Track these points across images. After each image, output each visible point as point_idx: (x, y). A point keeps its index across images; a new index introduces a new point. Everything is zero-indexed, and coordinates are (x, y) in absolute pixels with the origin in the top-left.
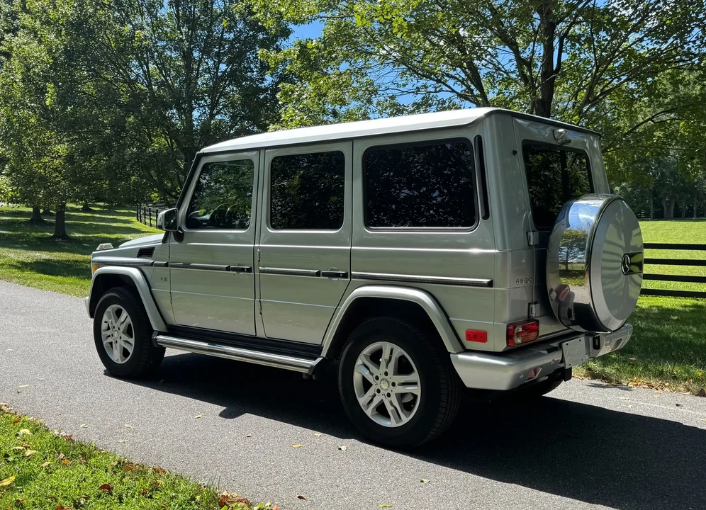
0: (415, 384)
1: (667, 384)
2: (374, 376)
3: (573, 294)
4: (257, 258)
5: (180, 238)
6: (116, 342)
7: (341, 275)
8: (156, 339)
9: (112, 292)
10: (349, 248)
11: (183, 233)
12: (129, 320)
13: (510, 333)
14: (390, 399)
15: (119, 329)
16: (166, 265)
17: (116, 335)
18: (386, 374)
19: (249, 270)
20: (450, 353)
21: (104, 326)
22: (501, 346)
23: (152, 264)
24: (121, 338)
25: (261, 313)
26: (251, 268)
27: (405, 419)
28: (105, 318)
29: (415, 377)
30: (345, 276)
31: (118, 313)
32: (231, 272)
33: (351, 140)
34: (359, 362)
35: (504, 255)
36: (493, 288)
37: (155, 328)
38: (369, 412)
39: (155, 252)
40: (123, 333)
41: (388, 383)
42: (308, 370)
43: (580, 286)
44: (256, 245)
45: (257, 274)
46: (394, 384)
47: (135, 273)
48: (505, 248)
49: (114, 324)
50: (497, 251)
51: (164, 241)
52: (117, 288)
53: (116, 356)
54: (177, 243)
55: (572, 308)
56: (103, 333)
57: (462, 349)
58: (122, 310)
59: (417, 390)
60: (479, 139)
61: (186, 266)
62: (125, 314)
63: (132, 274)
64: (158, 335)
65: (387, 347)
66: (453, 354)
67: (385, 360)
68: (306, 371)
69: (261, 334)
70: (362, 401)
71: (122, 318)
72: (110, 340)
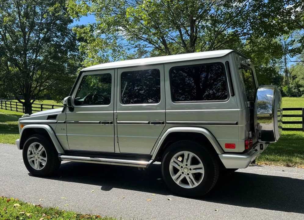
0: (201, 168)
1: (273, 163)
2: (180, 166)
3: (262, 126)
4: (115, 117)
5: (72, 109)
6: (36, 160)
7: (161, 123)
8: (60, 157)
9: (34, 136)
10: (165, 111)
11: (74, 108)
12: (44, 149)
13: (246, 144)
14: (189, 176)
15: (38, 154)
16: (65, 123)
17: (36, 157)
18: (187, 165)
19: (111, 123)
20: (218, 154)
21: (29, 153)
22: (242, 149)
23: (56, 123)
24: (39, 158)
25: (118, 142)
26: (112, 122)
27: (196, 184)
28: (29, 149)
29: (201, 165)
30: (163, 123)
31: (37, 147)
32: (101, 124)
33: (163, 64)
34: (172, 161)
35: (242, 111)
36: (238, 125)
37: (59, 152)
38: (178, 182)
39: (57, 116)
40: (40, 155)
41: (188, 169)
42: (146, 166)
43: (264, 123)
44: (114, 112)
45: (115, 124)
46: (190, 169)
47: (46, 127)
48: (242, 108)
49: (35, 151)
50: (239, 110)
51: (63, 111)
52: (36, 135)
53: (36, 167)
54: (70, 112)
55: (260, 132)
56: (28, 156)
57: (223, 152)
58: (39, 145)
59: (202, 171)
60: (227, 63)
61: (77, 122)
62: (41, 146)
63: (45, 127)
64: (61, 155)
65: (186, 153)
66: (220, 154)
67: (186, 159)
68: (145, 166)
69: (117, 151)
70: (174, 178)
71: (40, 149)
72: (32, 159)
